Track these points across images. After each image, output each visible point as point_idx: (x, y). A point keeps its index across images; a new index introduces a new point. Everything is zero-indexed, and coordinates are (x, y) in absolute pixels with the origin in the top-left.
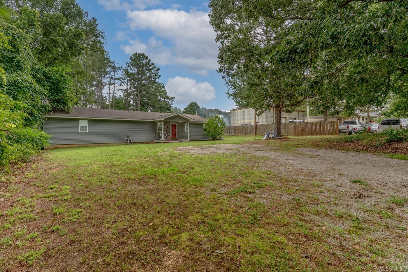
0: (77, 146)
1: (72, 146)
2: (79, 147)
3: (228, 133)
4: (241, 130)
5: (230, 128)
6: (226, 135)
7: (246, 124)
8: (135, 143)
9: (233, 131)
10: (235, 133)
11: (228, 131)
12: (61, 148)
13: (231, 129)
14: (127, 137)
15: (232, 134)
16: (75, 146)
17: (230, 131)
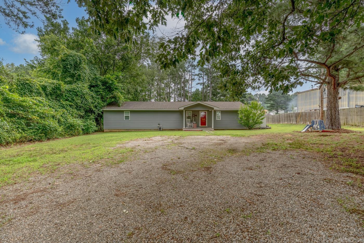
0: (123, 130)
1: (120, 130)
2: (124, 131)
3: (289, 121)
4: (304, 118)
5: (291, 115)
6: (286, 123)
7: (315, 110)
8: (164, 130)
9: (294, 118)
10: (296, 122)
11: (289, 118)
12: (113, 131)
13: (292, 117)
14: (159, 125)
15: (294, 123)
16: (122, 130)
17: (291, 118)
